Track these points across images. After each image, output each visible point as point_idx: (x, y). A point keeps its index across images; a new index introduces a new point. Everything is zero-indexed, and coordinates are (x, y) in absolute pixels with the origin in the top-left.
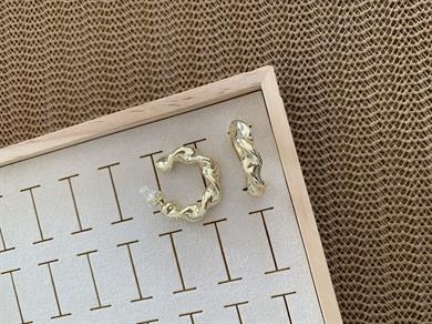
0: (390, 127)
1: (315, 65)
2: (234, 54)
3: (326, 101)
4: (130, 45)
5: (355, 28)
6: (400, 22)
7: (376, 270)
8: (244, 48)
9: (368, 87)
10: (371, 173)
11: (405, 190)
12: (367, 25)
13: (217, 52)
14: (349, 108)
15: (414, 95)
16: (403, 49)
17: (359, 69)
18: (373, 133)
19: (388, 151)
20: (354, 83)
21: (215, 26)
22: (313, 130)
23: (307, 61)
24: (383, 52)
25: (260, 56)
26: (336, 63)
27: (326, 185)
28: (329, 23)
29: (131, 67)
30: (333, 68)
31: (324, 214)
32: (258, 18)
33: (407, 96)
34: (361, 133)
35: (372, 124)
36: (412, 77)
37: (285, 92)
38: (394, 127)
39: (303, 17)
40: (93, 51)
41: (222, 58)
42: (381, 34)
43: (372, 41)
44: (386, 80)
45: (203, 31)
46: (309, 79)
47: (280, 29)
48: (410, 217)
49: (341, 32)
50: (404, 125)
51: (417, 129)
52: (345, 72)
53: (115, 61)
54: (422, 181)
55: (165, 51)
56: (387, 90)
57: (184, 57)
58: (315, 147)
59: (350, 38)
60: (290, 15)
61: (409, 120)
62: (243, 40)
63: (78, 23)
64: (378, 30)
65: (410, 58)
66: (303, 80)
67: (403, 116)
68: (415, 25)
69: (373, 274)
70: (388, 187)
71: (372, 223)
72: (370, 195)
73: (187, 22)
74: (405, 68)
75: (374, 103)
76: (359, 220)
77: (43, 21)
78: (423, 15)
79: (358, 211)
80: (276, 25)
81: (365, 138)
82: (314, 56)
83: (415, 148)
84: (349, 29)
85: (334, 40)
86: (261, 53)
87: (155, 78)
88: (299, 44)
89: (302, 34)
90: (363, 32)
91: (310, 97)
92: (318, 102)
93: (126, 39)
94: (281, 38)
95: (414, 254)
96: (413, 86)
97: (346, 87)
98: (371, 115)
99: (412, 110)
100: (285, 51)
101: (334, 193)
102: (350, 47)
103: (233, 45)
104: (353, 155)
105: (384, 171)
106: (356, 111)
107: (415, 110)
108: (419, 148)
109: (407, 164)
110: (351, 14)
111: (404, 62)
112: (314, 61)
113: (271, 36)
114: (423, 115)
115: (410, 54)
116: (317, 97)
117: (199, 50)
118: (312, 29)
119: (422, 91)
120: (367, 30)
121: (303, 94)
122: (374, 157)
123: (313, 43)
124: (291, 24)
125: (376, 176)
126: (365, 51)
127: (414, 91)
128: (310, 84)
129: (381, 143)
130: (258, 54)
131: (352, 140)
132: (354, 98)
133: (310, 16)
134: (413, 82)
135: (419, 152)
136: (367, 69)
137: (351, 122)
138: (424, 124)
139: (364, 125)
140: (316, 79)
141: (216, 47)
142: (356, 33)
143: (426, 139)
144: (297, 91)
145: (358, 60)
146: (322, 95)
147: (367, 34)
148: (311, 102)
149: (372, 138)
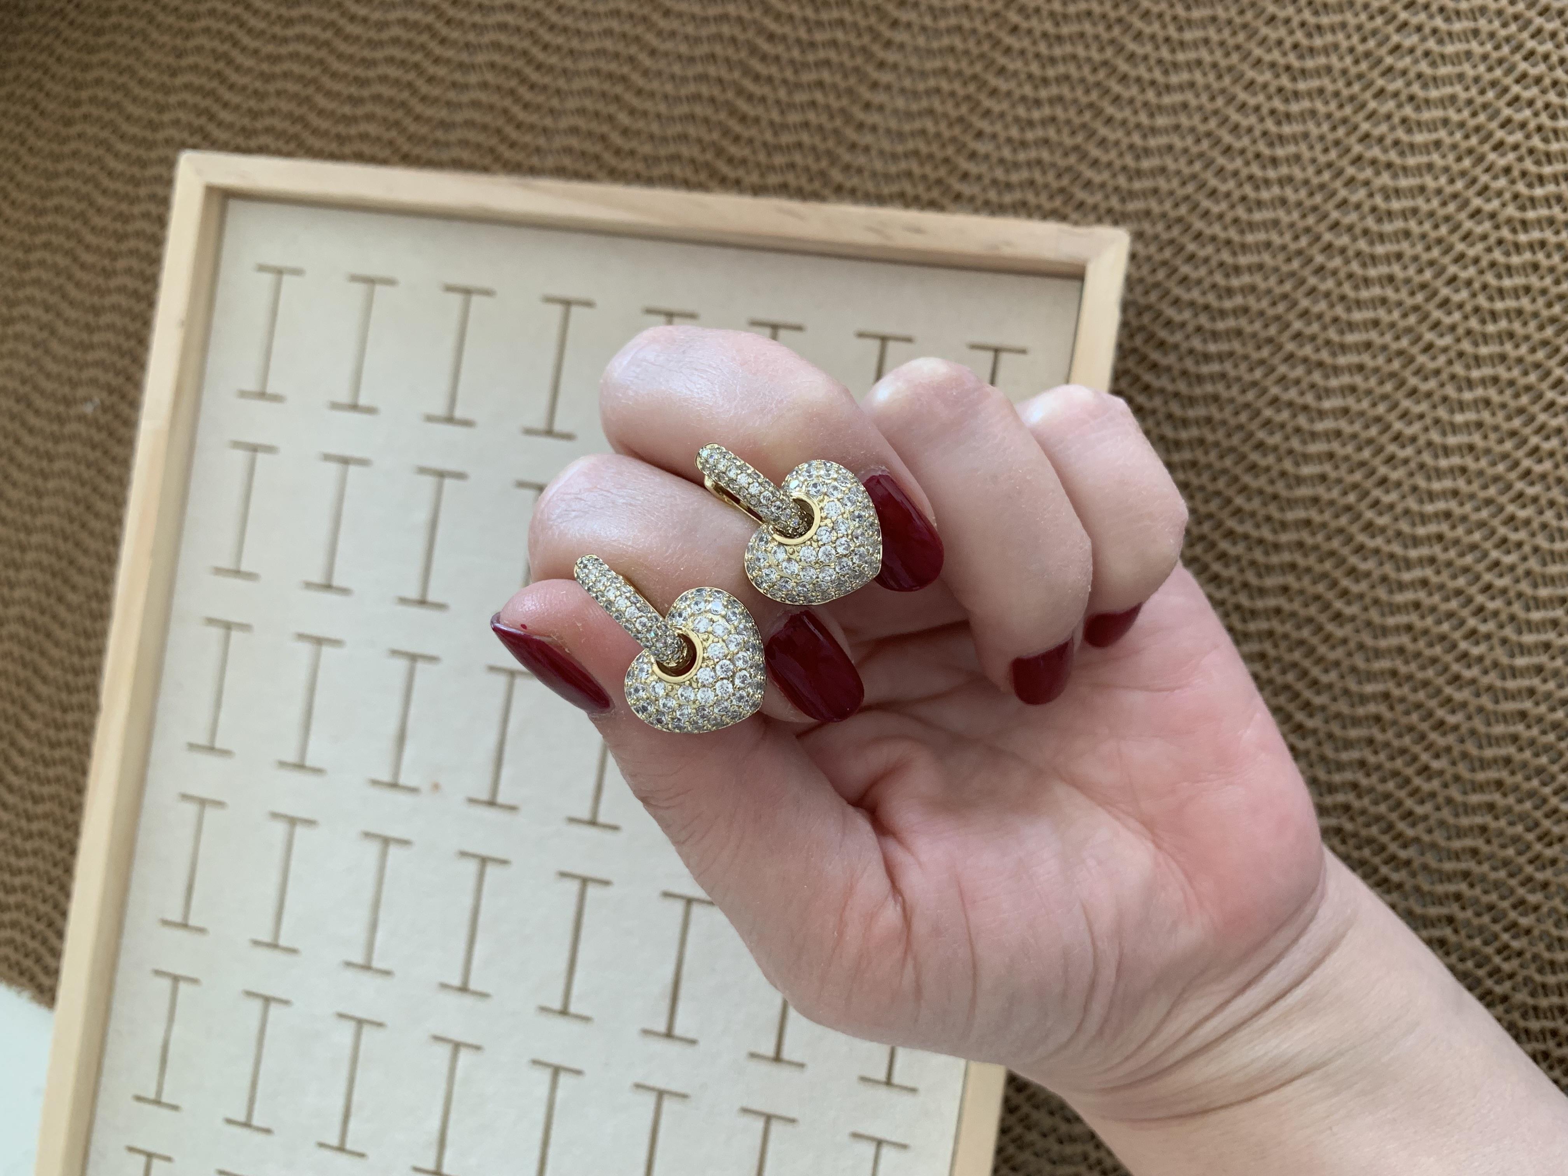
0: (1344, 493)
1: (1235, 282)
2: (1059, 177)
3: (1223, 375)
5: (1365, 231)
6: (1476, 261)
8: (1088, 173)
9: (1333, 382)
10: (1255, 581)
11: (1314, 649)
12: (1396, 236)
13: (1021, 156)
14: (1268, 412)
15: (1429, 444)
16: (1453, 328)
17: (1332, 333)
18: (1300, 492)
19: (1315, 547)
20: (1306, 360)
21: (1043, 94)
23: (1221, 264)
24: (1405, 316)
25: (1118, 206)
26: (1285, 296)
30: (1274, 304)
32: (1151, 115)
33: (1414, 439)
34: (1271, 481)
35: (1305, 470)
36: (1445, 399)
37: (1131, 336)
38: (1352, 497)
39: (1257, 156)
41: (1025, 174)
42: (1420, 272)
43: (1390, 277)
44: (1381, 383)
45: (1009, 94)
46: (1206, 307)
47: (1191, 163)
49: (1330, 229)
50: (1377, 501)
51: (1403, 524)
52: (1297, 325)
54: (1361, 646)
55: (900, 103)
56: (1374, 405)
57: (938, 135)
59: (1343, 251)
60: (1229, 139)
61: (1394, 496)
62: (1095, 152)
64: (1415, 258)
65: (1460, 354)
66: (1192, 304)
67: (1384, 480)
68: (1507, 283)
70: (1279, 629)
73: (981, 56)
74: (1437, 372)
75: (1330, 424)
78: (1536, 267)
80: (1185, 151)
81: (1275, 497)
82: (1242, 260)
83: (1380, 564)
84: (1350, 228)
85: (1304, 242)
86: (1122, 201)
88: (1221, 217)
90: (1380, 250)
91: (1191, 351)
92: (1204, 369)
94: (1183, 184)
96: (1436, 422)
97: (1284, 360)
98: (1311, 448)
99: (1411, 475)
100: (1179, 220)
102: (1335, 273)
103: (1066, 154)
104: (1230, 522)
105: (1285, 589)
106: (1283, 426)
107: (1418, 479)
108: (1388, 568)
109: (1344, 593)
110: (1371, 195)
111: (1442, 360)
112: (1237, 270)
113: (1163, 170)
114: (1432, 496)
115: (1466, 346)
116: (1207, 358)
117: (979, 135)
118: (1265, 195)
119: (1452, 440)
120: (1390, 248)
121: (1178, 337)
122: (1277, 547)
123: (1252, 226)
124: (1221, 161)
125: (1262, 592)
126: (1365, 294)
127: (1435, 436)
128: (1203, 320)
129: (1308, 523)
130: (1114, 202)
131: (1244, 489)
132: (1292, 394)
133: (1274, 162)
134: (1442, 413)
135: (1384, 579)
136: (1351, 338)
137: (1260, 445)
138: (1424, 519)
139: (1288, 465)
140: (1222, 314)
141: (1024, 144)
142: (1362, 244)
143: (1413, 554)
144: (1169, 323)
145: (1339, 310)
146: (1221, 357)
147: (1387, 259)
148: (1189, 364)
149: (1292, 503)
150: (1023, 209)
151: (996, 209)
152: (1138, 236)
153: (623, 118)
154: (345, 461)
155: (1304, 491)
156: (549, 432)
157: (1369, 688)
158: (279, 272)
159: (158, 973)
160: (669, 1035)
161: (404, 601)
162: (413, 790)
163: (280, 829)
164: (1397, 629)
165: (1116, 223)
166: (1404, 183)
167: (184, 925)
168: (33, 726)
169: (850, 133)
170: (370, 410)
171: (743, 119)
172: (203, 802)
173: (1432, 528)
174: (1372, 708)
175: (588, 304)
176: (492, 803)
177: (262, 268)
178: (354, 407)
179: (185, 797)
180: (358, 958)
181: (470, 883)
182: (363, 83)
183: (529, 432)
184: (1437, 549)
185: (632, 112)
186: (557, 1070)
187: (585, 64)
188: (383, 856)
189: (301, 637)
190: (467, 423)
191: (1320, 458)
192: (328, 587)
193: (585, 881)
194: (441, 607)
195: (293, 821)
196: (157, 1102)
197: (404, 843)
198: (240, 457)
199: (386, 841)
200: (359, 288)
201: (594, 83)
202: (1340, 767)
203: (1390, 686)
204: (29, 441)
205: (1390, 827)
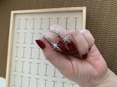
0: (106, 27)
6: (115, 7)
11: (105, 40)
12: (108, 6)
14: (99, 21)
16: (114, 13)
17: (104, 14)
20: (102, 17)
22: (91, 24)
24: (109, 12)
30: (98, 13)
35: (103, 26)
42: (110, 9)
44: (108, 18)
48: (105, 46)
52: (101, 14)
58: (90, 27)
67: (109, 26)
70: (102, 39)
74: (113, 16)
85: (100, 7)
88: (93, 6)
100: (90, 7)
102: (103, 10)
104: (97, 30)
108: (111, 33)
109: (107, 35)
110: (105, 3)
112: (95, 10)
113: (88, 4)
114: (114, 26)
116: (93, 18)
117: (73, 3)
118: (97, 4)
119: (115, 22)
120: (108, 7)
121: (91, 16)
122: (101, 32)
123: (96, 7)
124: (93, 2)
125: (100, 36)
127: (113, 21)
128: (93, 15)
129: (103, 30)
131: (98, 28)
132: (101, 20)
133: (97, 2)
134: (114, 19)
135: (111, 34)
136: (105, 15)
137: (99, 24)
138: (113, 28)
139: (101, 25)
140: (94, 14)
141: (77, 3)
142: (105, 7)
143: (113, 31)
144: (90, 15)
145: (104, 13)
146: (95, 17)
147: (107, 8)
148: (92, 18)
149: (102, 28)
152: (87, 9)
153: (45, 6)
154: (25, 33)
155: (103, 27)
156: (41, 29)
157: (110, 43)
158: (19, 19)
159: (14, 75)
160: (55, 76)
161: (31, 43)
162: (32, 58)
163: (22, 63)
164: (112, 38)
166: (108, 2)
167: (15, 71)
168: (4, 57)
169: (63, 4)
170: (27, 29)
171: (54, 4)
172: (16, 61)
173: (114, 29)
174: (111, 44)
175: (43, 19)
176: (39, 59)
177: (18, 19)
178: (26, 29)
179: (15, 61)
180: (29, 72)
181: (38, 65)
182: (25, 6)
183: (39, 29)
184: (115, 31)
185: (46, 5)
186: (46, 80)
187: (42, 2)
188: (30, 64)
189: (23, 47)
190: (34, 29)
191: (104, 24)
192: (25, 43)
193: (47, 64)
194: (33, 44)
195: (23, 62)
196: (14, 86)
197: (32, 63)
198: (17, 34)
199: (31, 63)
200: (25, 20)
201: (43, 3)
202: (109, 49)
203: (112, 42)
204: (2, 35)
205: (114, 54)
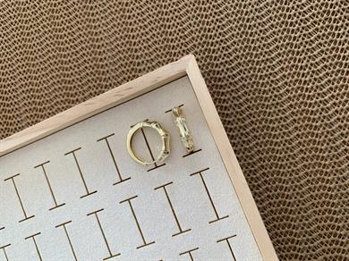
0: (296, 92)
1: (230, 51)
2: (164, 50)
3: (242, 78)
4: (81, 53)
5: (258, 17)
6: (293, 8)
7: (301, 209)
8: (172, 44)
9: (274, 63)
10: (287, 131)
11: (315, 141)
12: (267, 14)
13: (151, 50)
14: (261, 81)
15: (311, 64)
16: (298, 29)
17: (265, 50)
18: (284, 98)
19: (298, 111)
20: (263, 61)
21: (147, 30)
22: (235, 102)
23: (223, 48)
24: (283, 33)
25: (185, 49)
26: (246, 47)
27: (251, 145)
28: (236, 15)
29: (84, 70)
30: (245, 51)
31: (252, 169)
32: (180, 19)
33: (306, 66)
34: (274, 100)
35: (281, 92)
36: (308, 50)
38: (299, 92)
39: (215, 13)
40: (52, 62)
41: (155, 54)
42: (279, 19)
43: (272, 25)
44: (288, 55)
45: (138, 35)
46: (226, 62)
47: (198, 25)
48: (323, 162)
49: (247, 21)
50: (307, 89)
51: (318, 91)
52: (255, 52)
53: (71, 68)
54: (328, 132)
55: (109, 54)
56: (289, 63)
57: (125, 57)
58: (238, 116)
59: (255, 26)
60: (205, 13)
61: (311, 84)
62: (170, 38)
63: (38, 41)
64: (276, 16)
65: (305, 35)
66: (222, 63)
67: (305, 82)
68: (305, 9)
69: (299, 213)
70: (302, 141)
71: (293, 171)
72: (288, 148)
73: (125, 29)
74: (301, 43)
75: (281, 75)
76: (281, 170)
77: (10, 43)
79: (280, 163)
80: (195, 23)
81: (278, 104)
82: (228, 44)
83: (319, 106)
84: (253, 18)
85: (242, 29)
86: (186, 46)
87: (104, 77)
88: (215, 35)
89: (216, 28)
90: (264, 20)
91: (229, 77)
92: (236, 79)
93: (77, 49)
94: (200, 32)
95: (330, 193)
96: (310, 57)
97: (257, 64)
98: (280, 84)
99: (312, 76)
100: (204, 43)
101: (259, 151)
102: (256, 33)
103: (163, 43)
104: (269, 118)
105: (296, 128)
106: (268, 83)
107: (315, 76)
108: (322, 106)
109: (314, 120)
110: (253, 6)
111: (300, 39)
112: (229, 47)
113: (192, 31)
114: (322, 79)
115: (304, 32)
116: (235, 76)
117: (136, 50)
118: (224, 23)
119: (317, 60)
120: (267, 17)
121: (223, 75)
122: (287, 118)
123: (226, 33)
124: (206, 20)
125: (290, 133)
126: (268, 34)
127: (312, 61)
128: (227, 66)
129: (291, 106)
130: (183, 48)
131: (267, 107)
132: (265, 72)
133: (221, 12)
134: (310, 54)
135: (322, 109)
136: (272, 48)
137: (265, 92)
138: (323, 86)
139: (276, 93)
140: (232, 61)
142: (259, 21)
143: (326, 98)
144: (218, 72)
145: (264, 42)
146: (239, 74)
147: (268, 21)
148: (231, 80)
149: (283, 103)
150: (160, 64)
151: (153, 68)
156: (57, 206)
157: (338, 143)
164: (336, 121)
165: (188, 54)
173: (327, 87)
174: (342, 148)
175: (48, 162)
183: (51, 209)
184: (332, 93)
190: (32, 217)
191: (283, 86)
